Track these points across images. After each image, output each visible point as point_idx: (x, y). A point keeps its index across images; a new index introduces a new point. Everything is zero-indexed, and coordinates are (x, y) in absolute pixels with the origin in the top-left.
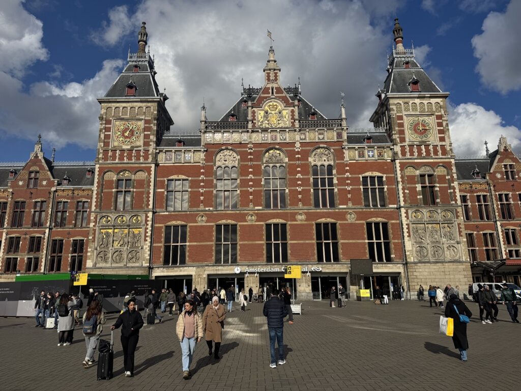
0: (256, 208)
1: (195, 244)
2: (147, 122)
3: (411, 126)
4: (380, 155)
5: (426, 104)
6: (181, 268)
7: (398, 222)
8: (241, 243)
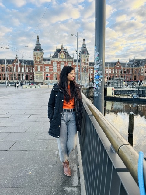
2: (42, 56)
3: (83, 59)
5: (86, 56)
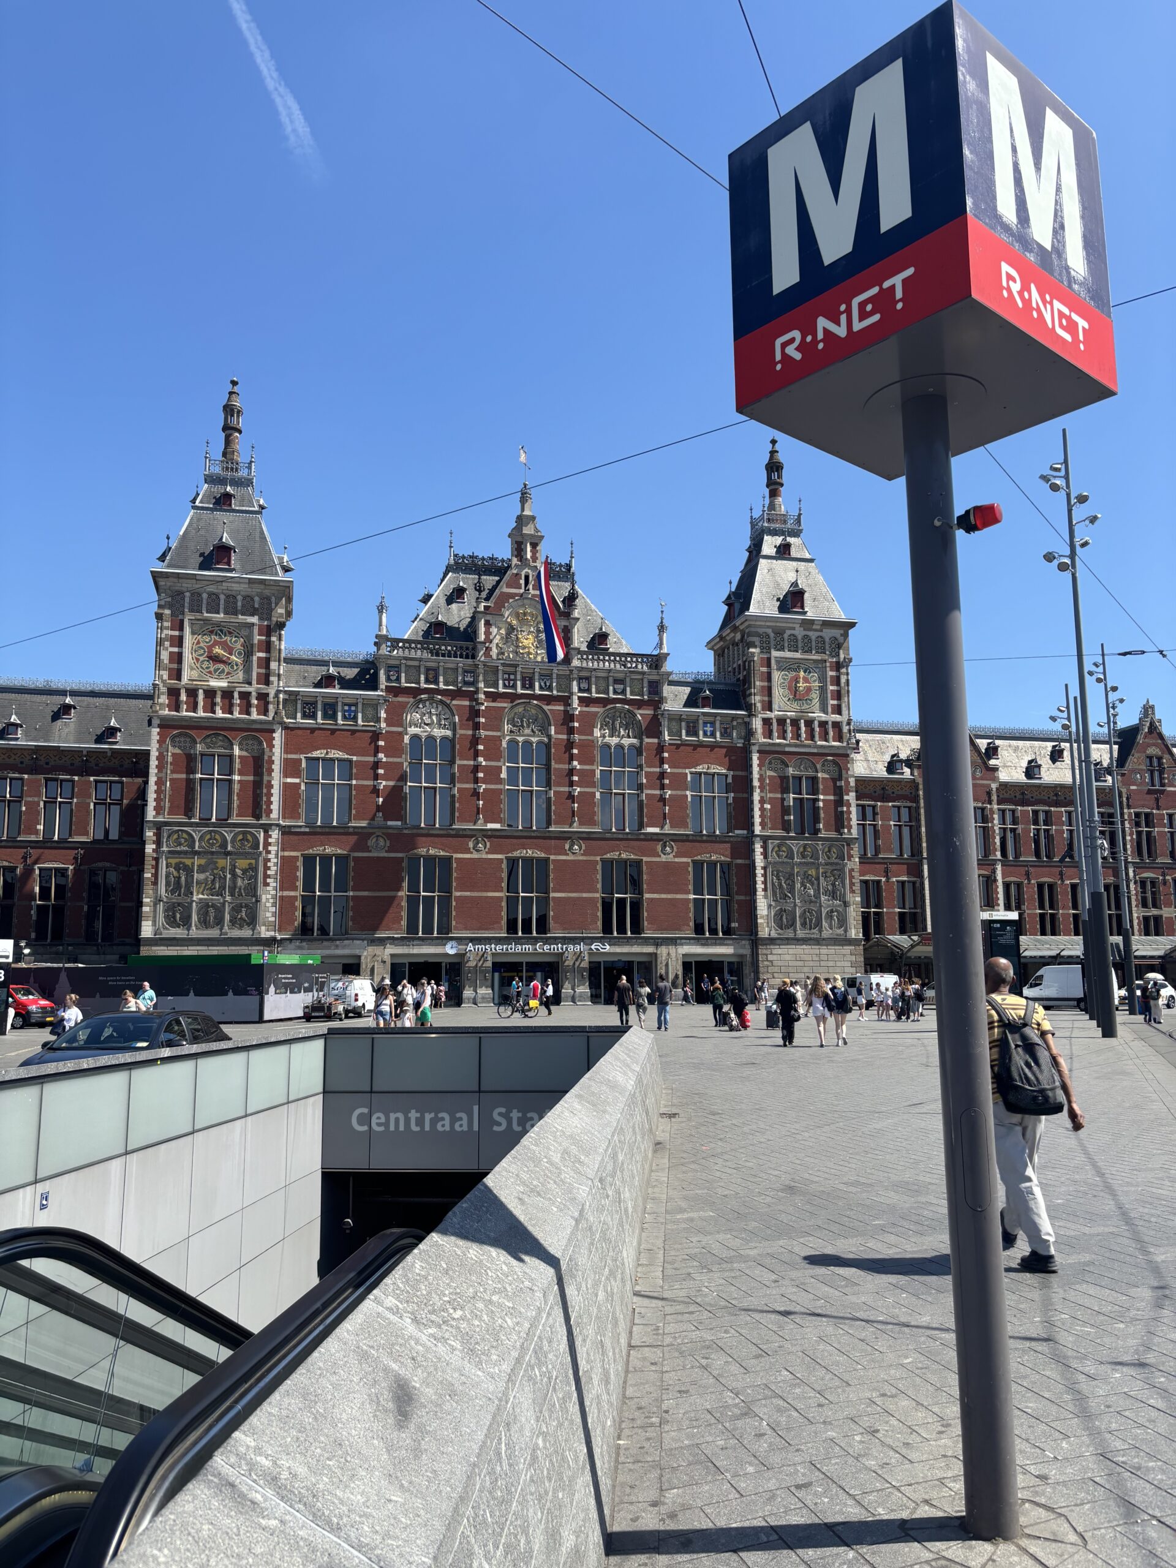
0: (490, 826)
1: (366, 893)
2: (261, 630)
3: (784, 679)
4: (726, 732)
5: (813, 638)
6: (338, 942)
7: (747, 862)
8: (458, 894)
